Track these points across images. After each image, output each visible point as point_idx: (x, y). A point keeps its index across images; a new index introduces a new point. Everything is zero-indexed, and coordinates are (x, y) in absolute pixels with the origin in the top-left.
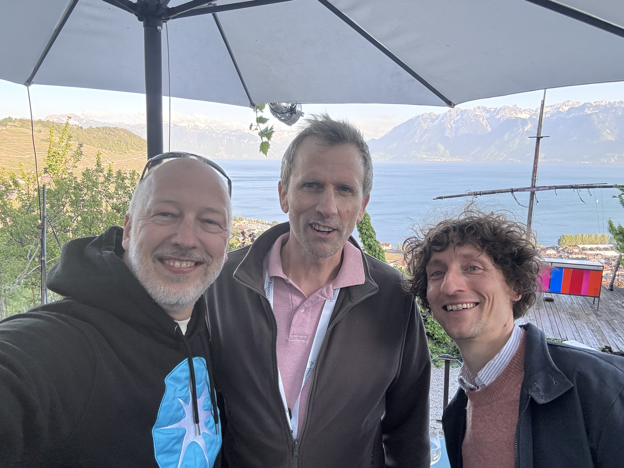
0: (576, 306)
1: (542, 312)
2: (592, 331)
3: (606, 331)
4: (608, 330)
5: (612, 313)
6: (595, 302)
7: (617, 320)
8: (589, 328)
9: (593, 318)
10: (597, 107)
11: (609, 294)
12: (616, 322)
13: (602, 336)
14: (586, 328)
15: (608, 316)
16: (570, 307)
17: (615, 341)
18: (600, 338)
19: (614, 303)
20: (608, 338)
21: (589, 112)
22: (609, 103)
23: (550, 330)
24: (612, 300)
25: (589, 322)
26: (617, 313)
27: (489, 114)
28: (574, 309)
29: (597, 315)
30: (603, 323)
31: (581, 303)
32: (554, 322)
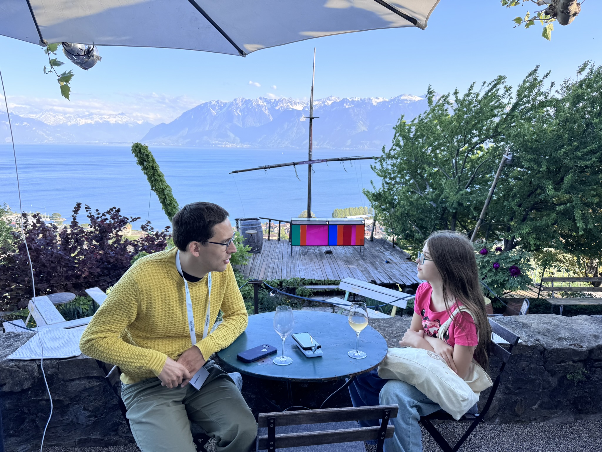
0: (348, 255)
1: (324, 261)
2: (362, 271)
3: (371, 269)
4: (372, 269)
5: (374, 257)
6: (362, 250)
7: (378, 261)
8: (359, 270)
9: (361, 262)
10: (353, 102)
11: (371, 244)
12: (377, 263)
13: (368, 274)
14: (357, 270)
15: (371, 259)
16: (344, 256)
17: (378, 276)
18: (367, 275)
19: (375, 250)
20: (373, 275)
21: (347, 106)
22: (361, 99)
23: (331, 274)
24: (373, 248)
25: (359, 265)
26: (378, 256)
27: (270, 104)
28: (347, 257)
29: (364, 260)
30: (368, 264)
31: (352, 252)
32: (334, 268)
